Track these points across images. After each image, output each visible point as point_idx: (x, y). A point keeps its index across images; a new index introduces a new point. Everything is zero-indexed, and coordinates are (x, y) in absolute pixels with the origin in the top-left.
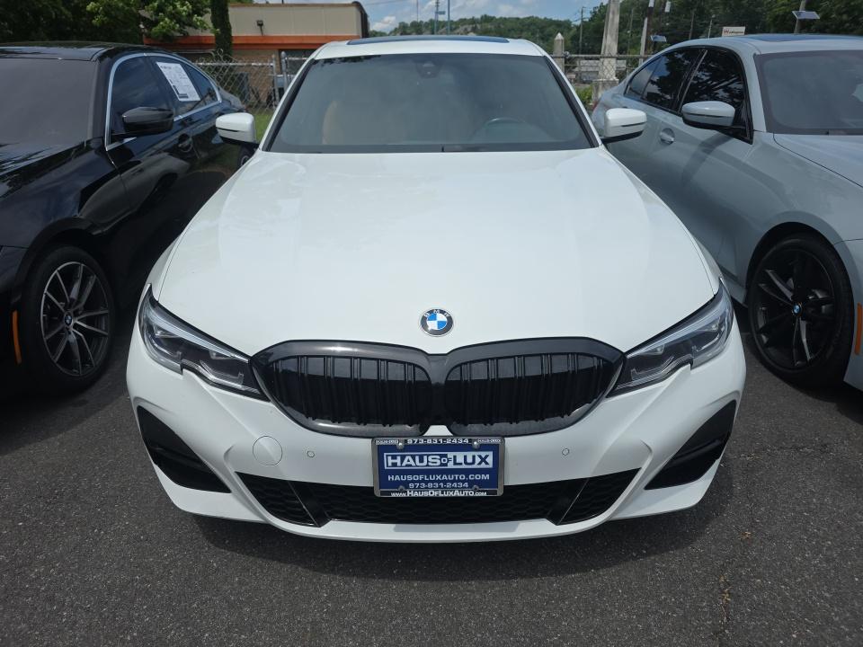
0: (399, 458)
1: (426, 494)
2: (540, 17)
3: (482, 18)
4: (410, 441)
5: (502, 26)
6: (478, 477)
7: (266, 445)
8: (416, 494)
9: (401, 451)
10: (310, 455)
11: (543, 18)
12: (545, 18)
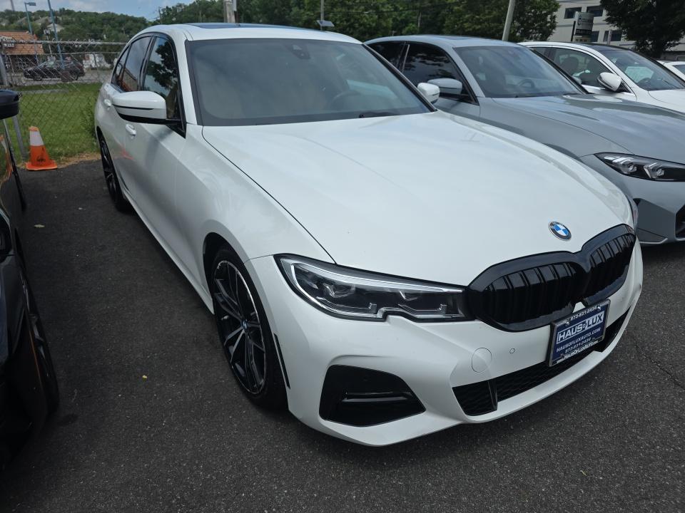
0: (569, 331)
1: (573, 354)
2: (116, 13)
3: (61, 10)
4: (572, 319)
5: (83, 19)
6: (595, 332)
7: (481, 355)
8: (569, 356)
9: (569, 326)
10: (513, 352)
11: (119, 14)
12: (122, 15)
